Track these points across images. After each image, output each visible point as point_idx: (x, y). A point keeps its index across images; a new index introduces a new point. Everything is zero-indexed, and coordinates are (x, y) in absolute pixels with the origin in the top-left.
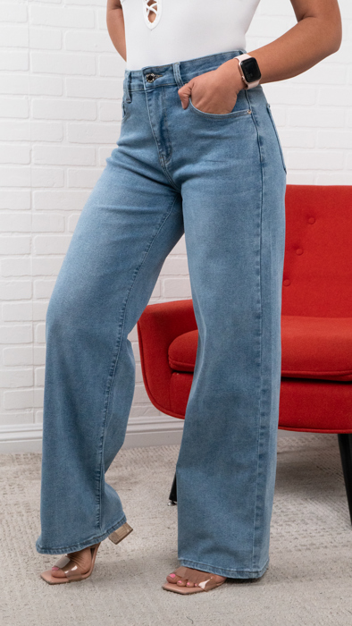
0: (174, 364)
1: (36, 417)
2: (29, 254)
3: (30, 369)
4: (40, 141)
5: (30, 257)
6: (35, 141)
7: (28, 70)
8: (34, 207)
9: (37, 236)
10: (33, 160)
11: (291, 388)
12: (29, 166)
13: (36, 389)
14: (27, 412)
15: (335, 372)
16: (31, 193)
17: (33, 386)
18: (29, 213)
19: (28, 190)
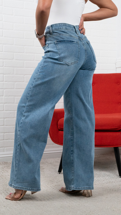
0: (60, 128)
1: (5, 150)
2: (3, 96)
3: (3, 134)
4: (6, 59)
5: (3, 97)
6: (5, 59)
7: (2, 36)
8: (4, 80)
9: (5, 90)
10: (4, 65)
11: (99, 134)
12: (3, 67)
13: (5, 141)
14: (2, 148)
15: (114, 128)
16: (3, 76)
17: (4, 140)
18: (3, 82)
19: (2, 75)
